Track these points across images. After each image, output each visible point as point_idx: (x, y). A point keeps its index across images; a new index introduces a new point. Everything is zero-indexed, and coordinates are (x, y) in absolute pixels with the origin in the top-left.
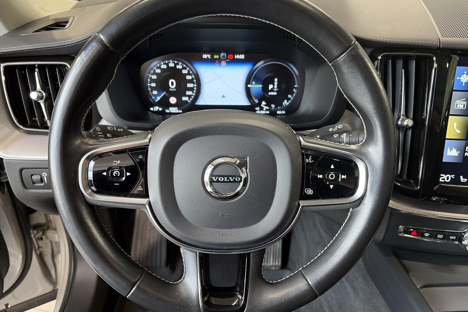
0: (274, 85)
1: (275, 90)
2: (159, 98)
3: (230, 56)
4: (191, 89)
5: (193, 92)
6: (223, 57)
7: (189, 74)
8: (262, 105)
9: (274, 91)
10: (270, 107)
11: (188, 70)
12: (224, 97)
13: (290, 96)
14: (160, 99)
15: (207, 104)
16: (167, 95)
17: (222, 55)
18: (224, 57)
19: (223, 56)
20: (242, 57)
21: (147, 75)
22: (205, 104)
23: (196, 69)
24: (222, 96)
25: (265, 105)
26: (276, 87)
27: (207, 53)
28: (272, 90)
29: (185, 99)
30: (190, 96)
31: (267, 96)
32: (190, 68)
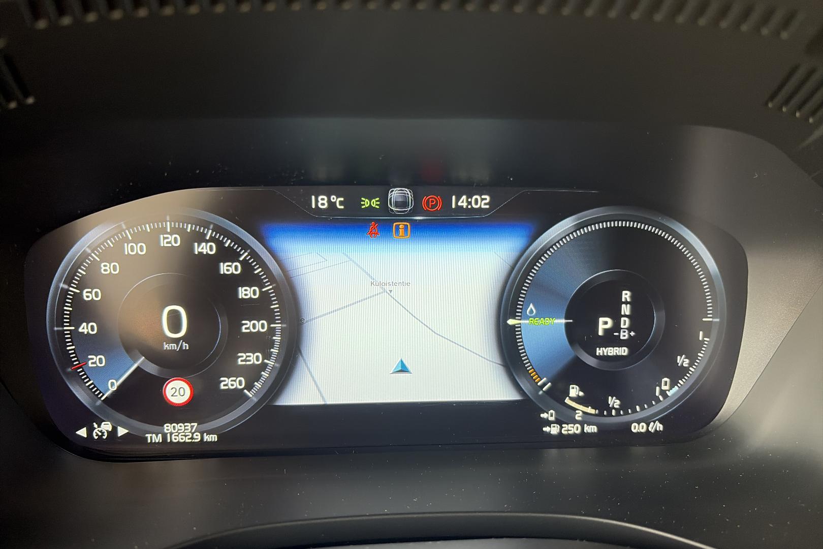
0: (616, 316)
1: (624, 336)
2: (112, 385)
3: (431, 199)
4: (261, 343)
5: (267, 356)
6: (397, 204)
7: (247, 277)
8: (567, 401)
9: (619, 343)
10: (602, 407)
11: (244, 263)
12: (403, 369)
13: (683, 361)
14: (120, 387)
15: (330, 402)
16: (152, 369)
17: (395, 194)
18: (404, 204)
19: (400, 200)
20: (482, 202)
21: (57, 287)
22: (321, 402)
23: (282, 255)
24: (395, 365)
25: (577, 400)
26: (625, 323)
27: (328, 185)
28: (611, 339)
29: (228, 383)
30: (253, 373)
31: (590, 361)
32: (254, 254)
